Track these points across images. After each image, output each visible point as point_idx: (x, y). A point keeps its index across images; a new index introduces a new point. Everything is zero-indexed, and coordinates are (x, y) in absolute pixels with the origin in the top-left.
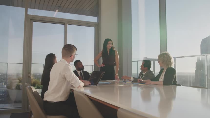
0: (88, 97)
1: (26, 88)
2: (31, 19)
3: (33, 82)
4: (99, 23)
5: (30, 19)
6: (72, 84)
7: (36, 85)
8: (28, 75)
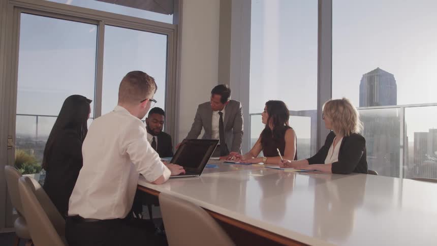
0: (210, 214)
1: (18, 182)
2: (15, 7)
3: (15, 158)
4: (177, 26)
5: (13, 5)
6: (141, 173)
7: (25, 165)
8: (8, 142)
